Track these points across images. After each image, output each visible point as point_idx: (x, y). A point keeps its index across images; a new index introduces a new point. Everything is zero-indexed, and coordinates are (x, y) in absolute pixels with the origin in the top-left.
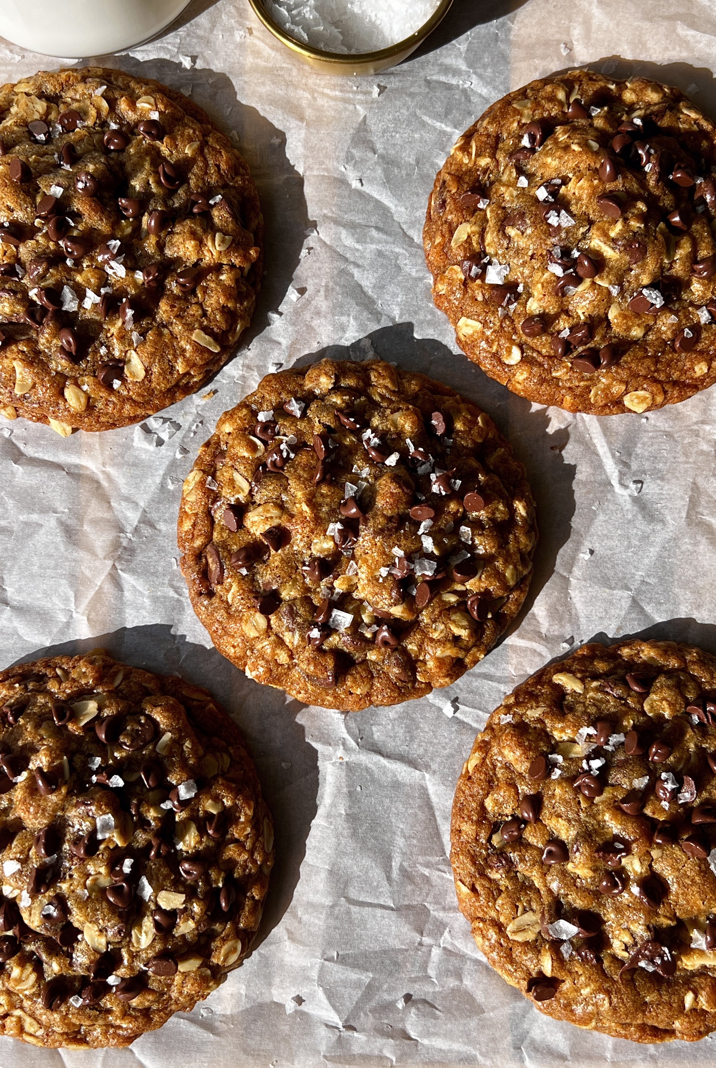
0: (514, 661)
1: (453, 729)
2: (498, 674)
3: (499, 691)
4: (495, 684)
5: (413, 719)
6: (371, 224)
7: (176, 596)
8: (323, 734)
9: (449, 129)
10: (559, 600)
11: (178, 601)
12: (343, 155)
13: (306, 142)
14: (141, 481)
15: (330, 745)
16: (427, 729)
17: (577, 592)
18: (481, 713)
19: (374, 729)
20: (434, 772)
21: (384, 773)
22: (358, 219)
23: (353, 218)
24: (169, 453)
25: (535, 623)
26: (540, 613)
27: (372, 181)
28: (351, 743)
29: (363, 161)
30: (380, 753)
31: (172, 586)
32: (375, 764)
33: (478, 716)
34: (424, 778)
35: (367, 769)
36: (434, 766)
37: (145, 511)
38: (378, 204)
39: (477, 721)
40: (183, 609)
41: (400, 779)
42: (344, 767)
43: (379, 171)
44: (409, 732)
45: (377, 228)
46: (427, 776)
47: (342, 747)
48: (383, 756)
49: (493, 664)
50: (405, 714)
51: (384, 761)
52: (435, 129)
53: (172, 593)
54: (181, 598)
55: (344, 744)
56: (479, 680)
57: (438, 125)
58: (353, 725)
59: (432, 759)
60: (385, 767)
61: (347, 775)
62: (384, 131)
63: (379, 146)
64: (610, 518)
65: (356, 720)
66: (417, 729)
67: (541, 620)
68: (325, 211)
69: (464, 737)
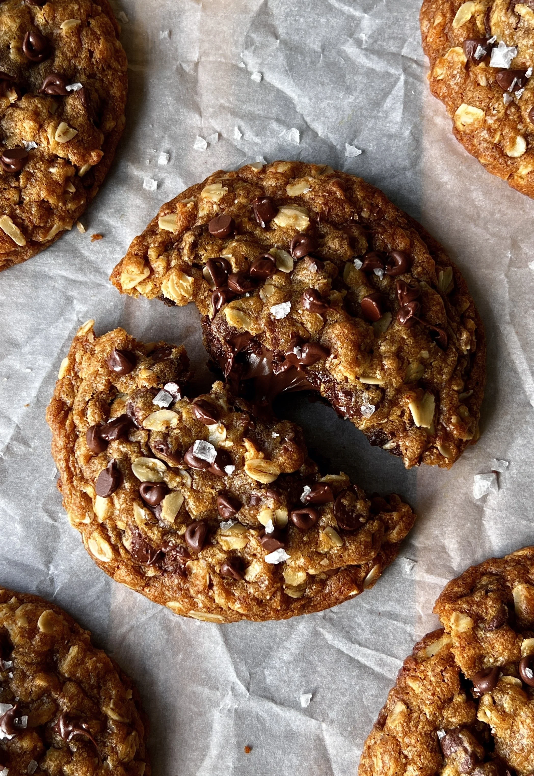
0: (422, 599)
1: (354, 674)
2: (404, 613)
3: (405, 632)
4: (400, 624)
5: (310, 663)
6: (272, 116)
7: (51, 522)
8: (210, 677)
9: (357, 14)
10: (471, 531)
11: (53, 526)
12: (242, 39)
13: (202, 24)
14: (15, 394)
15: (218, 689)
16: (325, 673)
17: (492, 523)
18: (384, 656)
19: (267, 672)
20: (332, 722)
21: (277, 721)
22: (258, 109)
23: (252, 109)
24: (46, 364)
25: (445, 556)
26: (452, 546)
27: (273, 68)
28: (241, 688)
29: (264, 46)
30: (273, 700)
31: (46, 511)
32: (267, 712)
33: (381, 659)
34: (320, 727)
35: (258, 717)
36: (332, 715)
37: (18, 427)
38: (280, 94)
39: (380, 665)
40: (59, 536)
41: (294, 728)
42: (232, 715)
43: (281, 59)
44: (305, 676)
45: (278, 120)
46: (324, 725)
47: (230, 693)
48: (276, 703)
49: (398, 601)
50: (301, 657)
51: (276, 709)
52: (343, 13)
53: (46, 518)
54: (57, 524)
55: (233, 689)
56: (384, 619)
57: (346, 8)
58: (244, 668)
59: (330, 707)
60: (278, 714)
61: (236, 724)
62: (287, 15)
63: (281, 31)
64: (529, 442)
65: (246, 663)
66: (314, 673)
67: (452, 554)
68: (222, 101)
69: (365, 682)
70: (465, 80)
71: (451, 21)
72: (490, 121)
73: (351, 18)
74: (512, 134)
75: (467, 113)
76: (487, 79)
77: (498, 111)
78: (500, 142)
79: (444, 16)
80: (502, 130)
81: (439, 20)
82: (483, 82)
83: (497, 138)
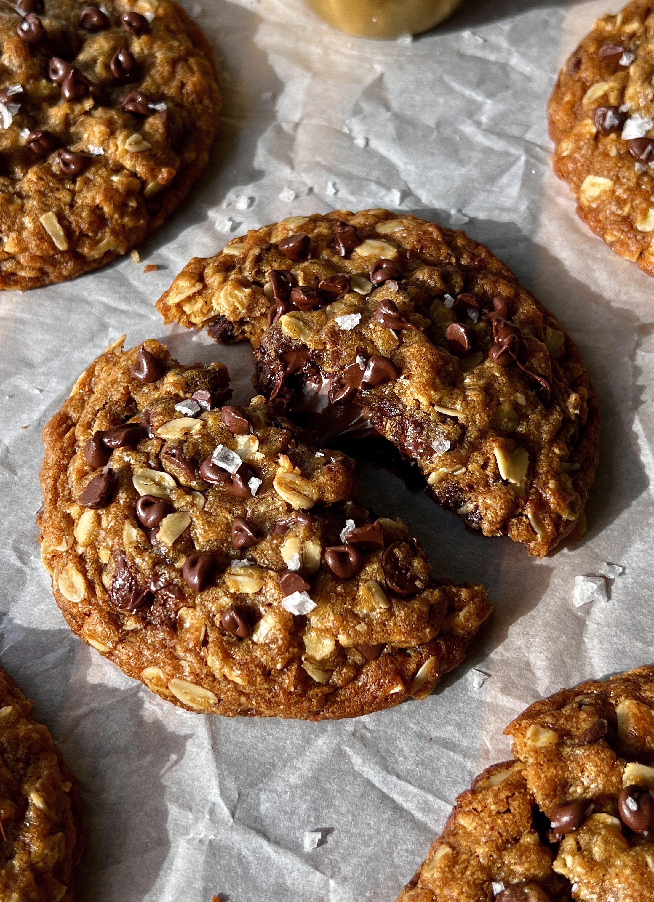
0: (492, 728)
1: (385, 816)
2: (465, 743)
3: (464, 768)
4: (458, 757)
5: (325, 792)
6: (372, 178)
7: (19, 564)
8: (183, 791)
9: (479, 98)
10: (567, 648)
11: (20, 571)
12: (349, 106)
13: (308, 91)
14: (14, 415)
15: (190, 809)
16: (343, 810)
17: (596, 641)
18: (431, 798)
19: (263, 796)
20: (345, 879)
21: (265, 869)
22: (358, 171)
23: (350, 170)
24: (60, 387)
25: (529, 675)
26: (539, 663)
27: (379, 136)
28: (224, 811)
29: (373, 115)
30: (265, 835)
31: (16, 549)
32: (254, 851)
33: (426, 802)
34: (326, 885)
35: (240, 858)
36: (346, 870)
37: (7, 450)
38: (384, 162)
39: (423, 810)
40: (24, 584)
41: (289, 882)
42: (204, 848)
43: (391, 128)
44: (315, 809)
45: (378, 183)
46: (332, 883)
47: (207, 816)
48: (268, 839)
49: (459, 726)
50: (314, 782)
51: (268, 849)
52: (463, 96)
53: (13, 559)
54: (25, 569)
55: (212, 812)
56: (436, 748)
57: (469, 93)
58: (231, 785)
59: (344, 858)
60: (269, 858)
61: (207, 862)
62: (403, 91)
63: (395, 105)
65: (237, 778)
66: (329, 806)
67: (539, 674)
68: (318, 159)
69: (400, 832)
70: (594, 151)
71: (581, 98)
72: (619, 192)
73: (472, 102)
74: (644, 206)
75: (593, 185)
76: (618, 150)
77: (628, 180)
78: (629, 215)
79: (574, 95)
80: (632, 201)
81: (568, 98)
82: (613, 152)
83: (627, 209)
